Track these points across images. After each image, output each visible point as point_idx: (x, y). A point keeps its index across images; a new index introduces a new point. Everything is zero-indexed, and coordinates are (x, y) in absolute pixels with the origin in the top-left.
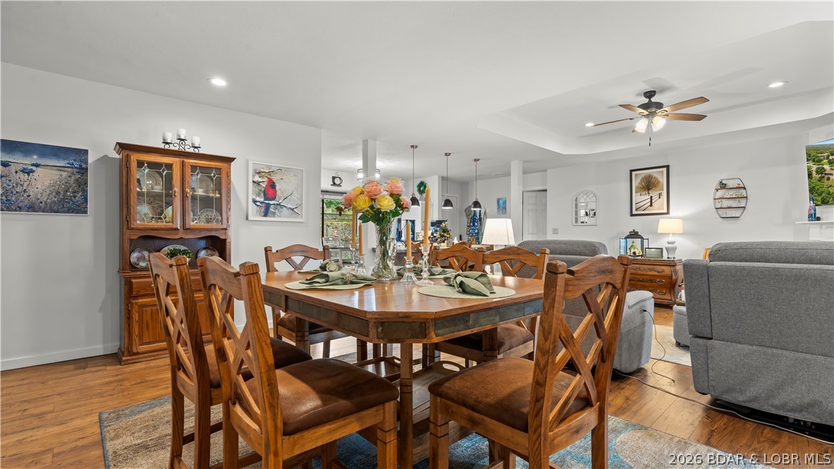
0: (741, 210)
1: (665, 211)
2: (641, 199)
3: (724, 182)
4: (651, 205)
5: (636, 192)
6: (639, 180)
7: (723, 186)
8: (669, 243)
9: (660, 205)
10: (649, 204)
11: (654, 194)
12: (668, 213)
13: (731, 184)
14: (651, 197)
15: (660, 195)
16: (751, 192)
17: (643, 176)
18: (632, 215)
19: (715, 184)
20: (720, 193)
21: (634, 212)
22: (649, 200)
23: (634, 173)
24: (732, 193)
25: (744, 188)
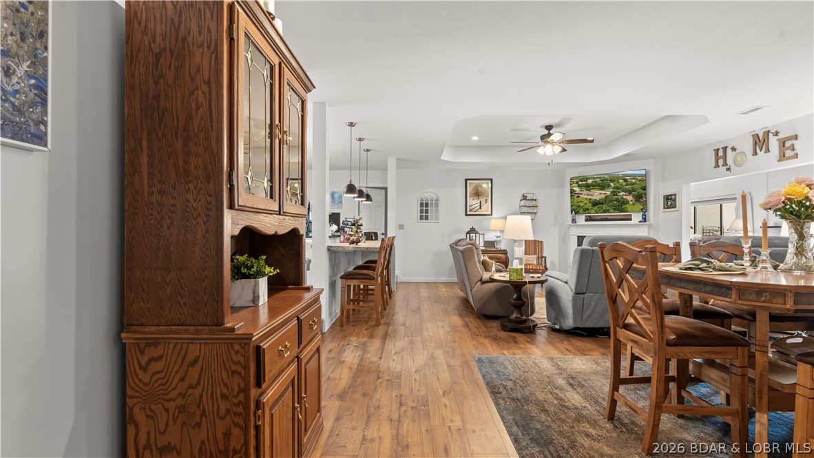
0: (534, 215)
1: (490, 213)
2: (473, 202)
3: (525, 195)
4: (480, 208)
5: (470, 197)
6: (472, 188)
7: (524, 198)
8: (497, 237)
9: (486, 209)
11: (483, 199)
12: (492, 214)
13: (529, 197)
14: (481, 202)
15: (486, 200)
16: (539, 203)
17: (474, 185)
18: (467, 215)
19: (520, 197)
20: (523, 203)
21: (468, 213)
22: (479, 204)
23: (468, 182)
24: (529, 203)
25: (535, 200)
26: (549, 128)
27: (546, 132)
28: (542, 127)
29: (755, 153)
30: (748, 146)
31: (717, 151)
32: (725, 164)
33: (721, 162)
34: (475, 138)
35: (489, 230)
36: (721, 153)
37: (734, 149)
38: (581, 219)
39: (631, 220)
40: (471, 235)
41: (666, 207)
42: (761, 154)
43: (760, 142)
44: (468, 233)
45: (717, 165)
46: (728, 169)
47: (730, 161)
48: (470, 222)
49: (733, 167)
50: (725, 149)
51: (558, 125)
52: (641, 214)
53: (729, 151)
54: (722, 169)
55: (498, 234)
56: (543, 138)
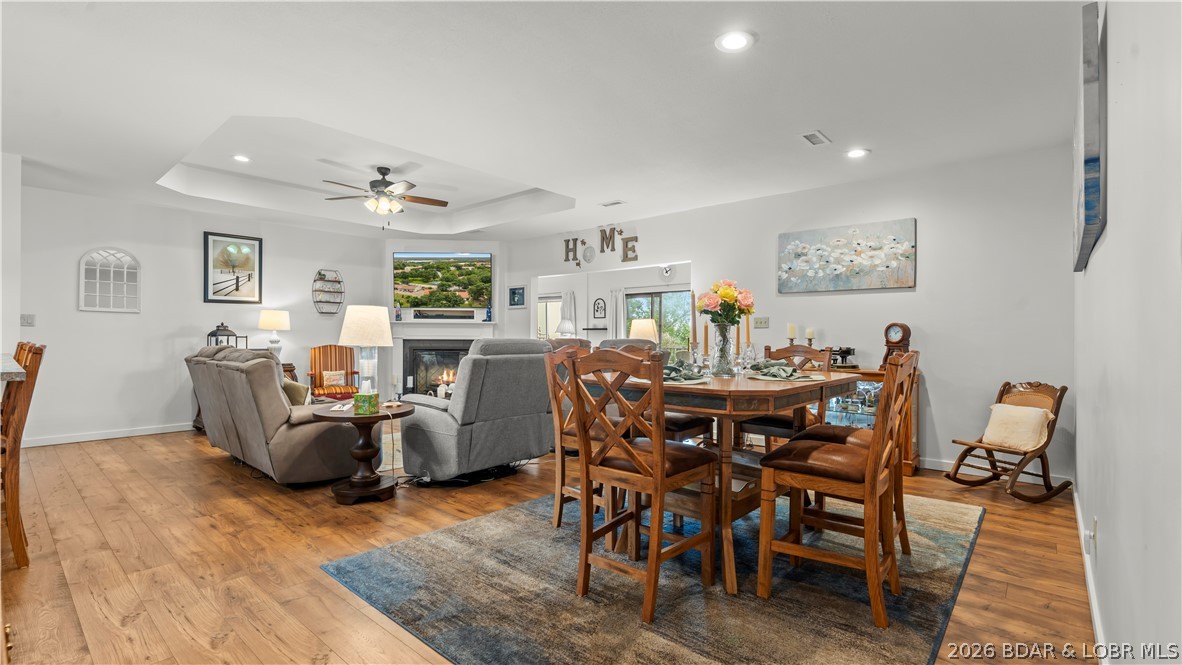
0: (336, 306)
1: (257, 299)
2: (220, 277)
3: (323, 273)
4: (237, 289)
5: (214, 267)
6: (218, 250)
7: (321, 277)
8: (272, 342)
9: (249, 291)
10: (234, 287)
11: (243, 275)
12: (260, 302)
13: (330, 276)
14: (238, 278)
15: (250, 276)
16: (346, 287)
17: (224, 245)
18: (206, 300)
19: (313, 275)
20: (319, 285)
21: (211, 296)
22: (235, 281)
23: (210, 238)
24: (328, 287)
25: (339, 282)
26: (384, 171)
27: (380, 177)
28: (372, 167)
29: (602, 251)
30: (595, 241)
31: (567, 242)
32: (575, 258)
33: (571, 255)
34: (241, 159)
35: (256, 329)
36: (571, 246)
37: (583, 243)
38: (409, 314)
39: (472, 317)
40: (220, 338)
41: (512, 303)
42: (608, 251)
43: (607, 238)
44: (213, 334)
45: (567, 259)
46: (578, 264)
47: (579, 255)
48: (214, 316)
49: (583, 263)
50: (575, 240)
51: (399, 171)
52: (485, 311)
53: (579, 243)
54: (573, 263)
55: (275, 337)
56: (374, 184)
